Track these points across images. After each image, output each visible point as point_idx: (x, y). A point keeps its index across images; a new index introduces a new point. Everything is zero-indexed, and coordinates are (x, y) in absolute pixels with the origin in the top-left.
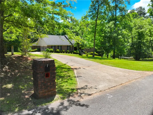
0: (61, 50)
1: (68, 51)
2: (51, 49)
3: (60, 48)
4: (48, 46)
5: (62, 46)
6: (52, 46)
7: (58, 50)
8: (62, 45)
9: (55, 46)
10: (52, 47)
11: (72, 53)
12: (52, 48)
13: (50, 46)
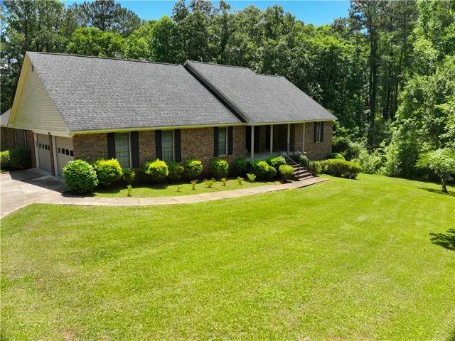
0: (178, 159)
1: (223, 162)
2: (103, 163)
3: (167, 145)
4: (79, 140)
5: (186, 130)
6: (111, 137)
7: (159, 164)
8: (180, 124)
9: (135, 134)
10: (109, 142)
11: (252, 177)
12: (111, 155)
13: (97, 137)
